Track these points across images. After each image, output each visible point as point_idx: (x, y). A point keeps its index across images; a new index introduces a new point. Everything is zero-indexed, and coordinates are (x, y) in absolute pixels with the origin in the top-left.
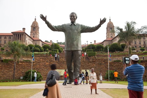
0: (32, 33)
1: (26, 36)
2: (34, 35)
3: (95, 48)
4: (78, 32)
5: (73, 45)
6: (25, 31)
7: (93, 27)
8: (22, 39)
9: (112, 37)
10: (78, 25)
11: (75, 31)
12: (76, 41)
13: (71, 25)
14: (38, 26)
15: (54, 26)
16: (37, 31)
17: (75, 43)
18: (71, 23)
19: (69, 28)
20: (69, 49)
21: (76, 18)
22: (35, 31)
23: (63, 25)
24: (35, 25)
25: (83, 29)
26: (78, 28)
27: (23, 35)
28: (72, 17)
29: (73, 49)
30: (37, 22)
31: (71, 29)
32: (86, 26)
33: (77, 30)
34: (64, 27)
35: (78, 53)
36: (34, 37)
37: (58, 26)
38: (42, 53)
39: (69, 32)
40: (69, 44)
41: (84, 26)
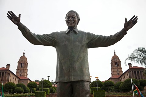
0: (19, 71)
1: (10, 74)
2: (20, 73)
3: (102, 86)
4: (83, 46)
5: (74, 69)
6: (9, 68)
7: (111, 36)
8: (4, 78)
9: (118, 73)
10: (82, 33)
11: (77, 43)
12: (78, 63)
13: (69, 32)
14: (27, 62)
15: (36, 34)
16: (25, 68)
17: (77, 65)
18: (69, 30)
19: (65, 37)
20: (66, 79)
21: (78, 21)
22: (22, 68)
23: (53, 34)
24: (23, 61)
25: (92, 40)
26: (82, 38)
27: (6, 73)
28: (71, 19)
29: (73, 79)
30: (25, 57)
31: (69, 40)
32: (98, 35)
33: (80, 42)
34: (56, 36)
35: (83, 86)
36: (20, 76)
37: (44, 35)
38: (26, 94)
39: (65, 45)
40: (64, 68)
41: (93, 35)
